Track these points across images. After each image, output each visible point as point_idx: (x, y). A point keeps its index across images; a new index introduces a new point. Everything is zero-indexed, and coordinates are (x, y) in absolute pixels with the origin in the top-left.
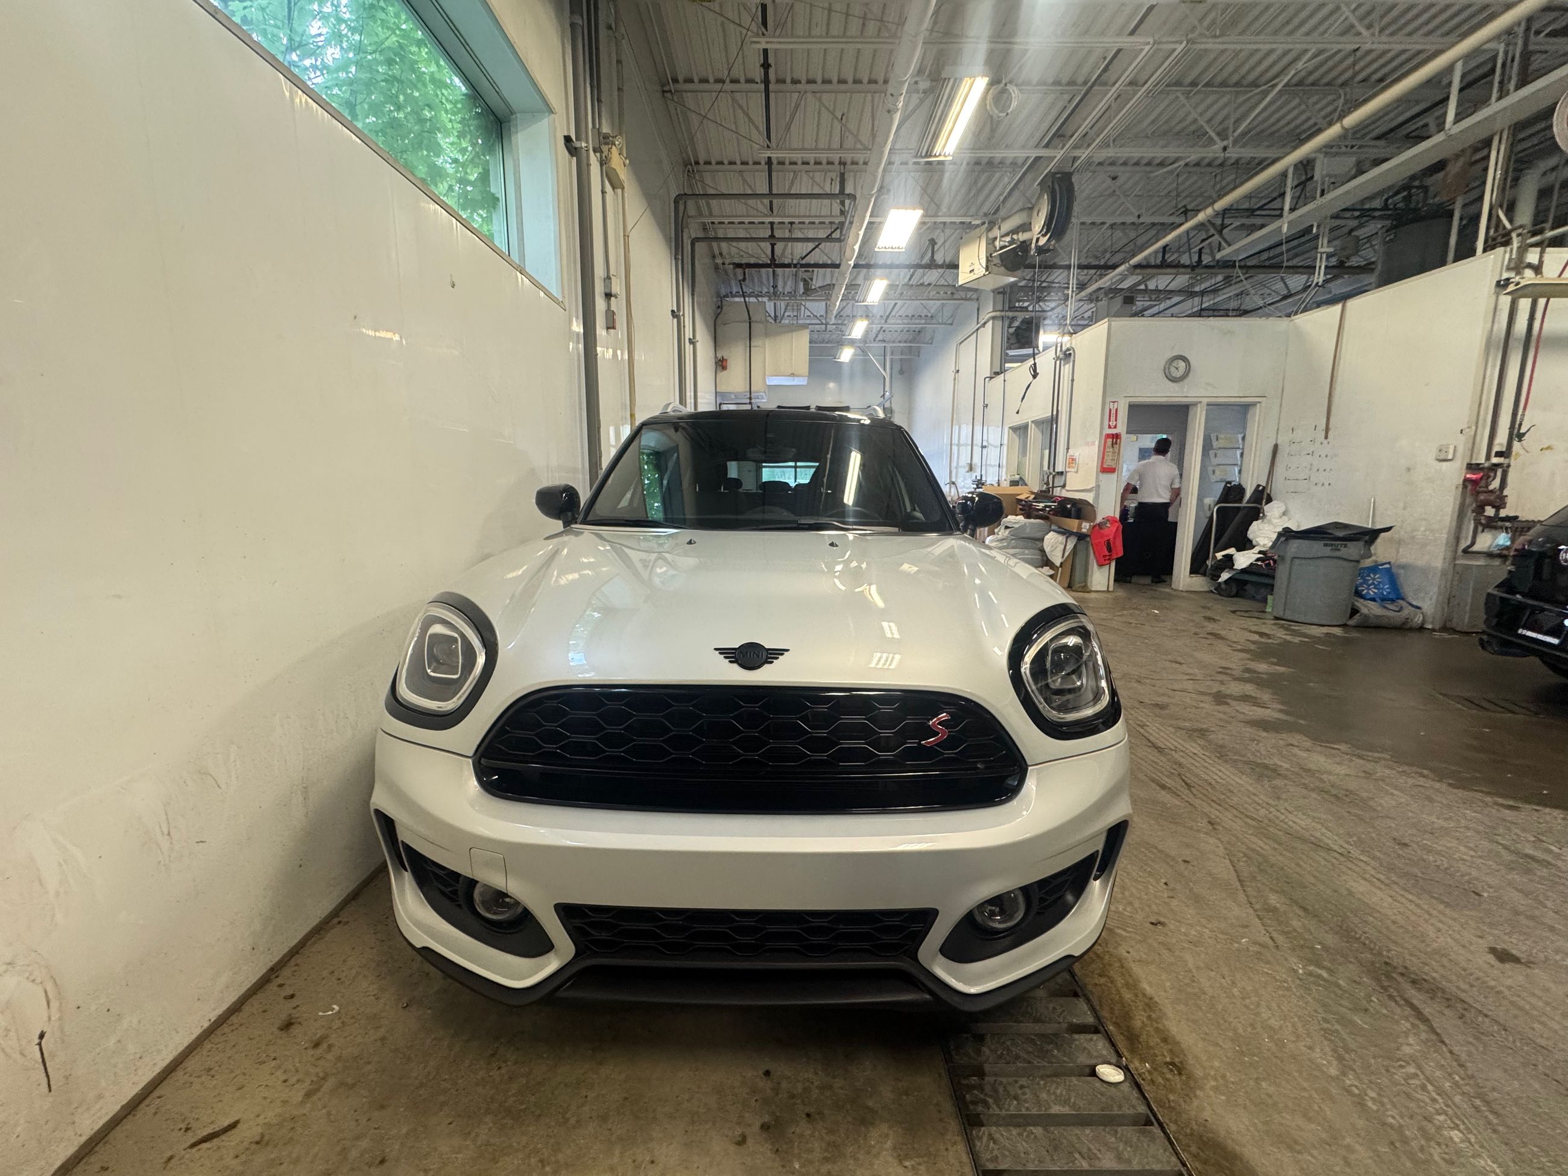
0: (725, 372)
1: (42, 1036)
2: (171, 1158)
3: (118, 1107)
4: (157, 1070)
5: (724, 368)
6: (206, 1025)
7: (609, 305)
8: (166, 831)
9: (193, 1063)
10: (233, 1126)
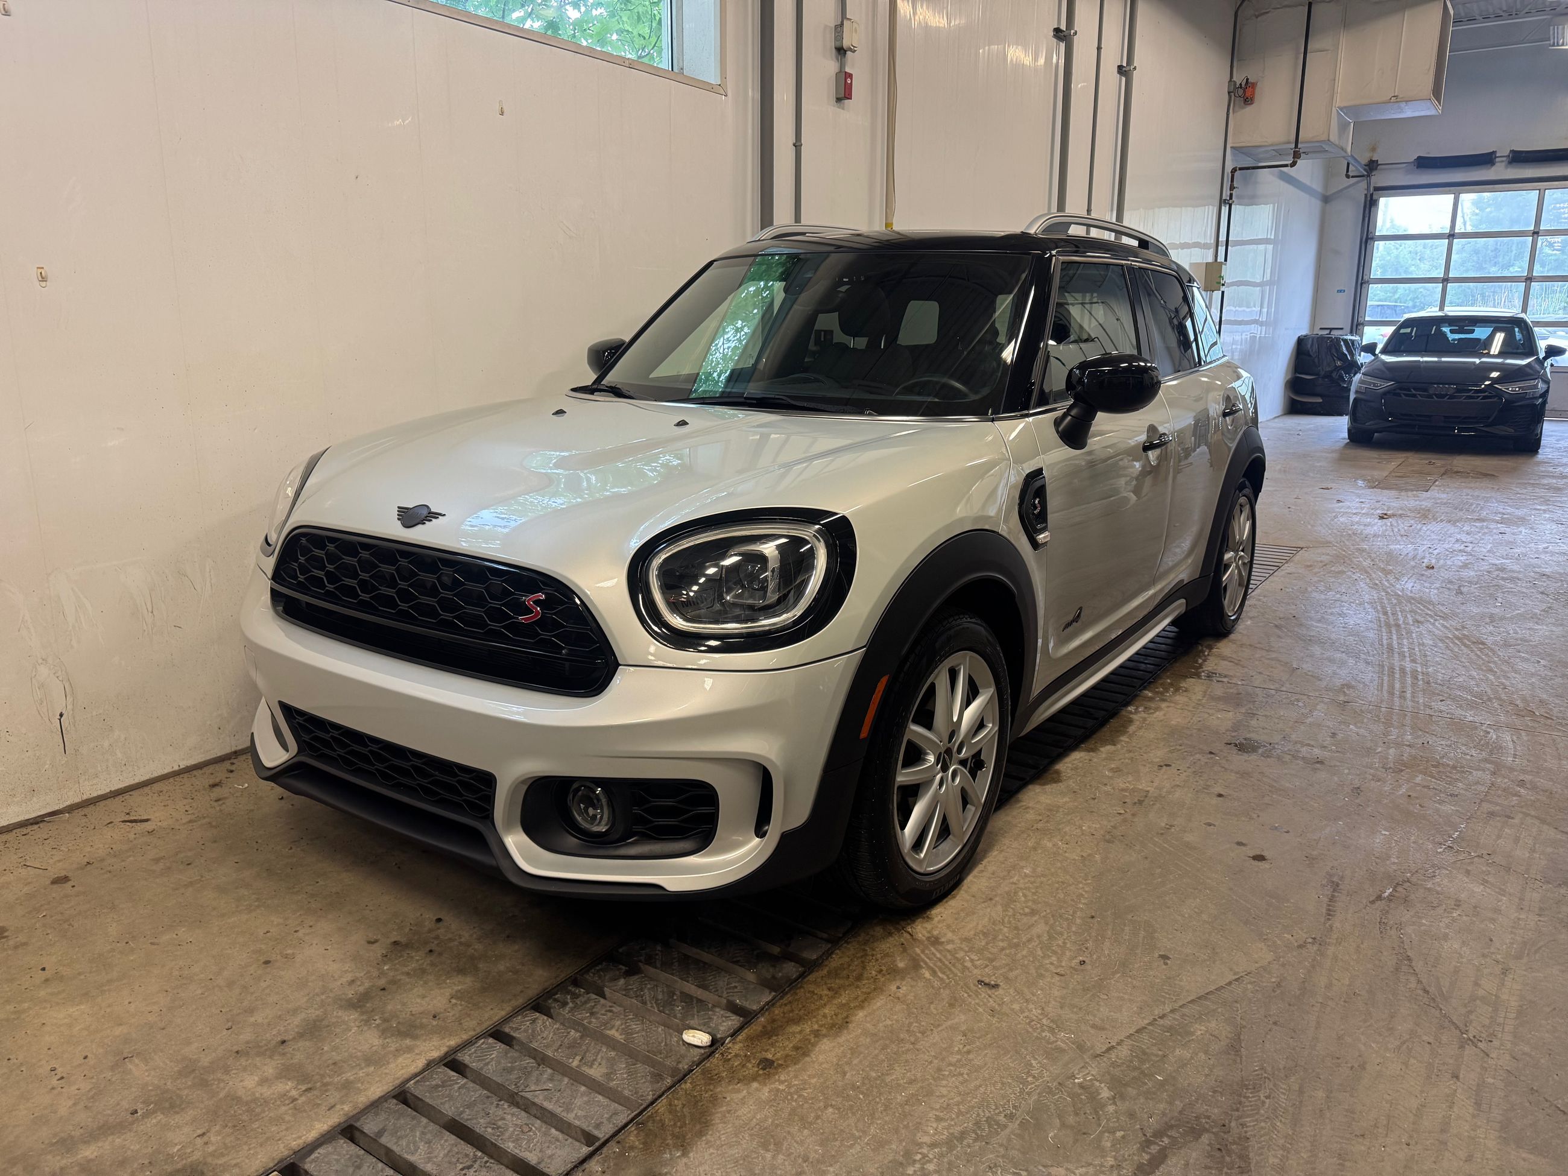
0: (1249, 109)
1: (61, 715)
2: (111, 823)
3: (108, 790)
4: (137, 781)
5: (1248, 100)
6: (176, 768)
7: (842, 65)
8: (150, 610)
9: (156, 787)
10: (147, 820)
